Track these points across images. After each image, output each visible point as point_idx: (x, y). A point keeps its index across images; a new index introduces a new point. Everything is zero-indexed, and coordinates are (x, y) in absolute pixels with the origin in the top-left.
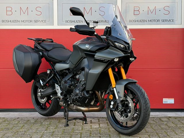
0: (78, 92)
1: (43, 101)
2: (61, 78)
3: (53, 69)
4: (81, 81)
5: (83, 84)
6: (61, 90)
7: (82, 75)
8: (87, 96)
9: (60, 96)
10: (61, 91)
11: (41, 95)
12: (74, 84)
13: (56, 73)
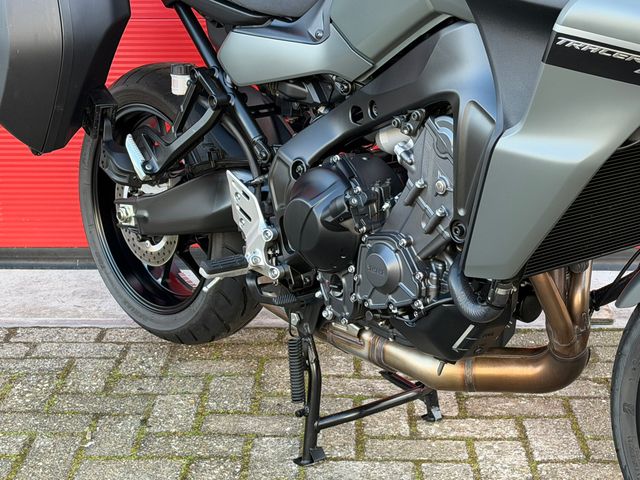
0: (393, 263)
1: (152, 251)
2: (264, 140)
3: (212, 64)
4: (420, 191)
5: (440, 220)
6: (269, 223)
7: (429, 146)
8: (471, 309)
9: (263, 262)
10: (270, 233)
11: (137, 218)
12: (369, 203)
13: (233, 101)
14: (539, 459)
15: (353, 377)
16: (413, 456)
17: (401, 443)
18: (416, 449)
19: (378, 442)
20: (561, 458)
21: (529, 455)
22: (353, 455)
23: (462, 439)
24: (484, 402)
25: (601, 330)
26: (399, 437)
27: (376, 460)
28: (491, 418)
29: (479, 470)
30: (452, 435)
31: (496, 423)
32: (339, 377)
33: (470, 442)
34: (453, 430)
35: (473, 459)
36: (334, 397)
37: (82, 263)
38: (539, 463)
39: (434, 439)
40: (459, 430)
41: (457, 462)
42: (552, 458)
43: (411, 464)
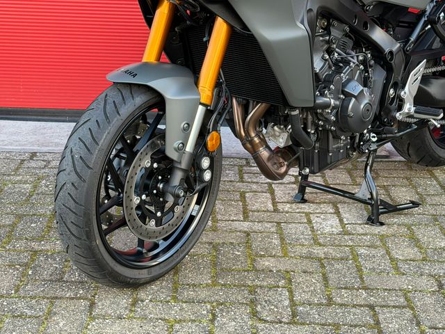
14: (347, 222)
15: (239, 182)
16: (275, 220)
17: (269, 214)
18: (277, 217)
19: (256, 213)
20: (359, 222)
21: (341, 221)
22: (242, 219)
23: (303, 213)
24: (315, 196)
25: (381, 161)
26: (268, 211)
27: (255, 221)
28: (320, 203)
29: (313, 227)
30: (297, 211)
31: (322, 206)
32: (231, 181)
33: (307, 214)
34: (298, 208)
35: (310, 222)
36: (229, 191)
37: (70, 119)
38: (346, 224)
39: (287, 212)
40: (301, 209)
41: (300, 223)
42: (353, 222)
43: (275, 224)
